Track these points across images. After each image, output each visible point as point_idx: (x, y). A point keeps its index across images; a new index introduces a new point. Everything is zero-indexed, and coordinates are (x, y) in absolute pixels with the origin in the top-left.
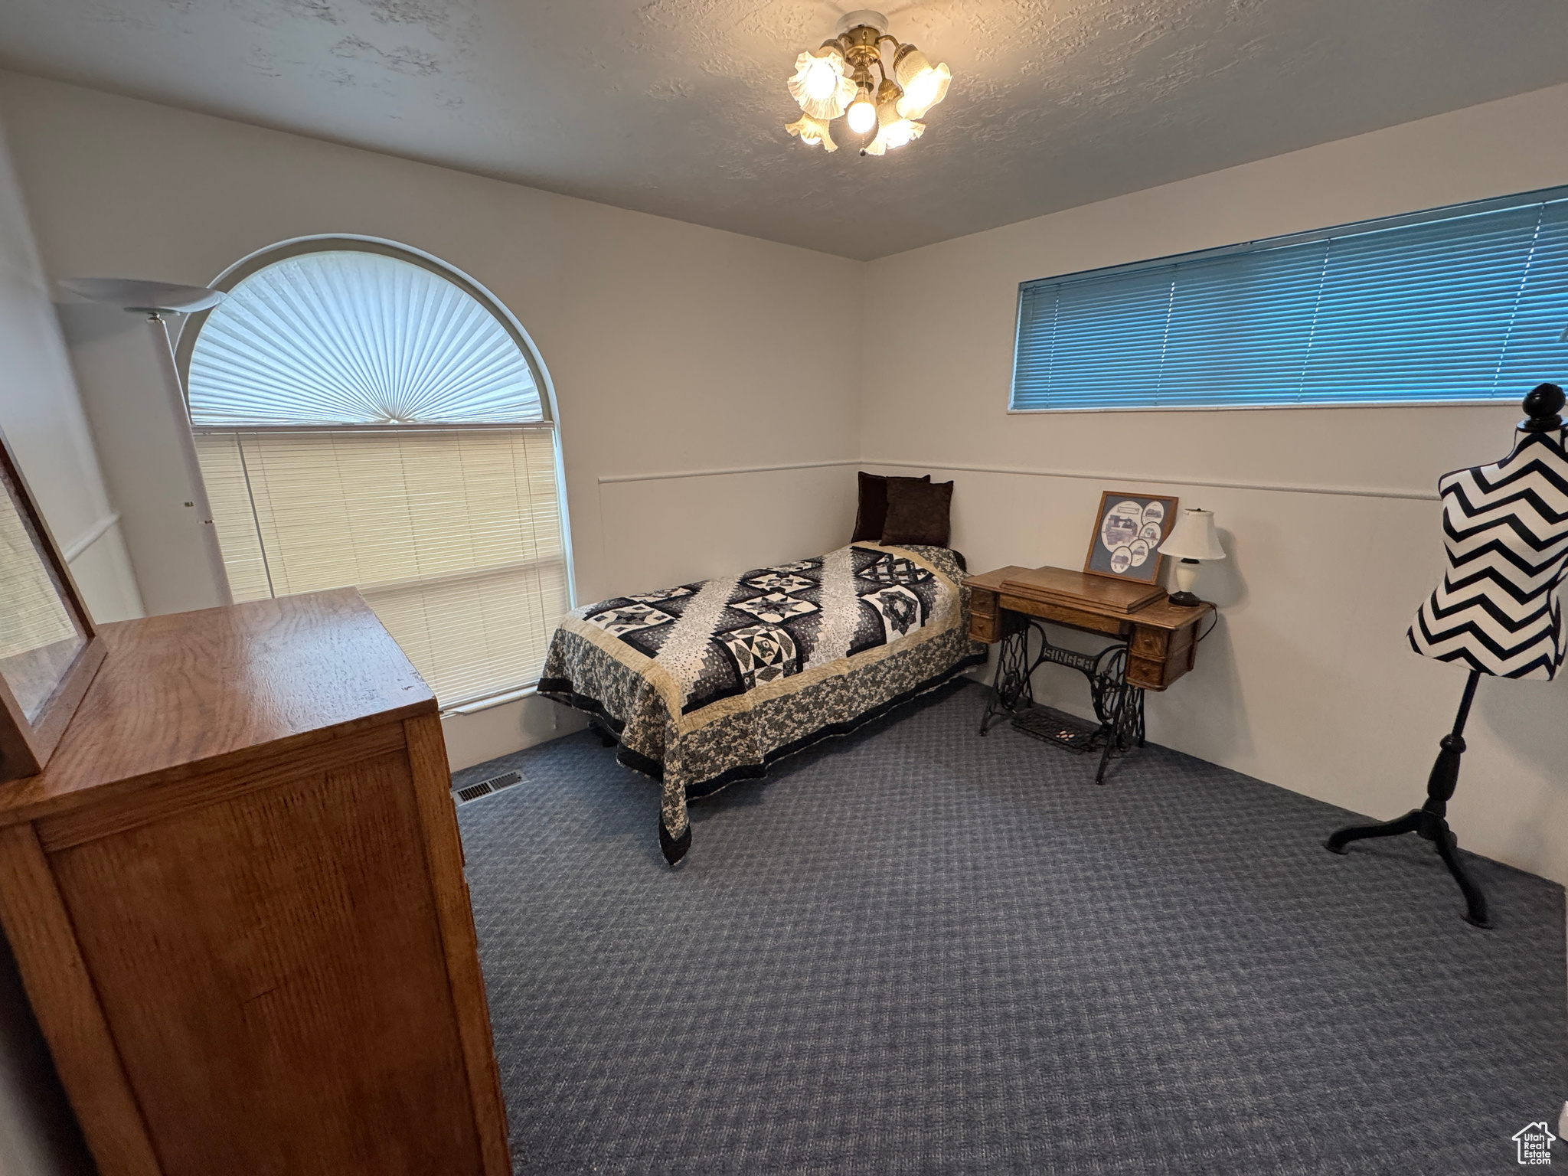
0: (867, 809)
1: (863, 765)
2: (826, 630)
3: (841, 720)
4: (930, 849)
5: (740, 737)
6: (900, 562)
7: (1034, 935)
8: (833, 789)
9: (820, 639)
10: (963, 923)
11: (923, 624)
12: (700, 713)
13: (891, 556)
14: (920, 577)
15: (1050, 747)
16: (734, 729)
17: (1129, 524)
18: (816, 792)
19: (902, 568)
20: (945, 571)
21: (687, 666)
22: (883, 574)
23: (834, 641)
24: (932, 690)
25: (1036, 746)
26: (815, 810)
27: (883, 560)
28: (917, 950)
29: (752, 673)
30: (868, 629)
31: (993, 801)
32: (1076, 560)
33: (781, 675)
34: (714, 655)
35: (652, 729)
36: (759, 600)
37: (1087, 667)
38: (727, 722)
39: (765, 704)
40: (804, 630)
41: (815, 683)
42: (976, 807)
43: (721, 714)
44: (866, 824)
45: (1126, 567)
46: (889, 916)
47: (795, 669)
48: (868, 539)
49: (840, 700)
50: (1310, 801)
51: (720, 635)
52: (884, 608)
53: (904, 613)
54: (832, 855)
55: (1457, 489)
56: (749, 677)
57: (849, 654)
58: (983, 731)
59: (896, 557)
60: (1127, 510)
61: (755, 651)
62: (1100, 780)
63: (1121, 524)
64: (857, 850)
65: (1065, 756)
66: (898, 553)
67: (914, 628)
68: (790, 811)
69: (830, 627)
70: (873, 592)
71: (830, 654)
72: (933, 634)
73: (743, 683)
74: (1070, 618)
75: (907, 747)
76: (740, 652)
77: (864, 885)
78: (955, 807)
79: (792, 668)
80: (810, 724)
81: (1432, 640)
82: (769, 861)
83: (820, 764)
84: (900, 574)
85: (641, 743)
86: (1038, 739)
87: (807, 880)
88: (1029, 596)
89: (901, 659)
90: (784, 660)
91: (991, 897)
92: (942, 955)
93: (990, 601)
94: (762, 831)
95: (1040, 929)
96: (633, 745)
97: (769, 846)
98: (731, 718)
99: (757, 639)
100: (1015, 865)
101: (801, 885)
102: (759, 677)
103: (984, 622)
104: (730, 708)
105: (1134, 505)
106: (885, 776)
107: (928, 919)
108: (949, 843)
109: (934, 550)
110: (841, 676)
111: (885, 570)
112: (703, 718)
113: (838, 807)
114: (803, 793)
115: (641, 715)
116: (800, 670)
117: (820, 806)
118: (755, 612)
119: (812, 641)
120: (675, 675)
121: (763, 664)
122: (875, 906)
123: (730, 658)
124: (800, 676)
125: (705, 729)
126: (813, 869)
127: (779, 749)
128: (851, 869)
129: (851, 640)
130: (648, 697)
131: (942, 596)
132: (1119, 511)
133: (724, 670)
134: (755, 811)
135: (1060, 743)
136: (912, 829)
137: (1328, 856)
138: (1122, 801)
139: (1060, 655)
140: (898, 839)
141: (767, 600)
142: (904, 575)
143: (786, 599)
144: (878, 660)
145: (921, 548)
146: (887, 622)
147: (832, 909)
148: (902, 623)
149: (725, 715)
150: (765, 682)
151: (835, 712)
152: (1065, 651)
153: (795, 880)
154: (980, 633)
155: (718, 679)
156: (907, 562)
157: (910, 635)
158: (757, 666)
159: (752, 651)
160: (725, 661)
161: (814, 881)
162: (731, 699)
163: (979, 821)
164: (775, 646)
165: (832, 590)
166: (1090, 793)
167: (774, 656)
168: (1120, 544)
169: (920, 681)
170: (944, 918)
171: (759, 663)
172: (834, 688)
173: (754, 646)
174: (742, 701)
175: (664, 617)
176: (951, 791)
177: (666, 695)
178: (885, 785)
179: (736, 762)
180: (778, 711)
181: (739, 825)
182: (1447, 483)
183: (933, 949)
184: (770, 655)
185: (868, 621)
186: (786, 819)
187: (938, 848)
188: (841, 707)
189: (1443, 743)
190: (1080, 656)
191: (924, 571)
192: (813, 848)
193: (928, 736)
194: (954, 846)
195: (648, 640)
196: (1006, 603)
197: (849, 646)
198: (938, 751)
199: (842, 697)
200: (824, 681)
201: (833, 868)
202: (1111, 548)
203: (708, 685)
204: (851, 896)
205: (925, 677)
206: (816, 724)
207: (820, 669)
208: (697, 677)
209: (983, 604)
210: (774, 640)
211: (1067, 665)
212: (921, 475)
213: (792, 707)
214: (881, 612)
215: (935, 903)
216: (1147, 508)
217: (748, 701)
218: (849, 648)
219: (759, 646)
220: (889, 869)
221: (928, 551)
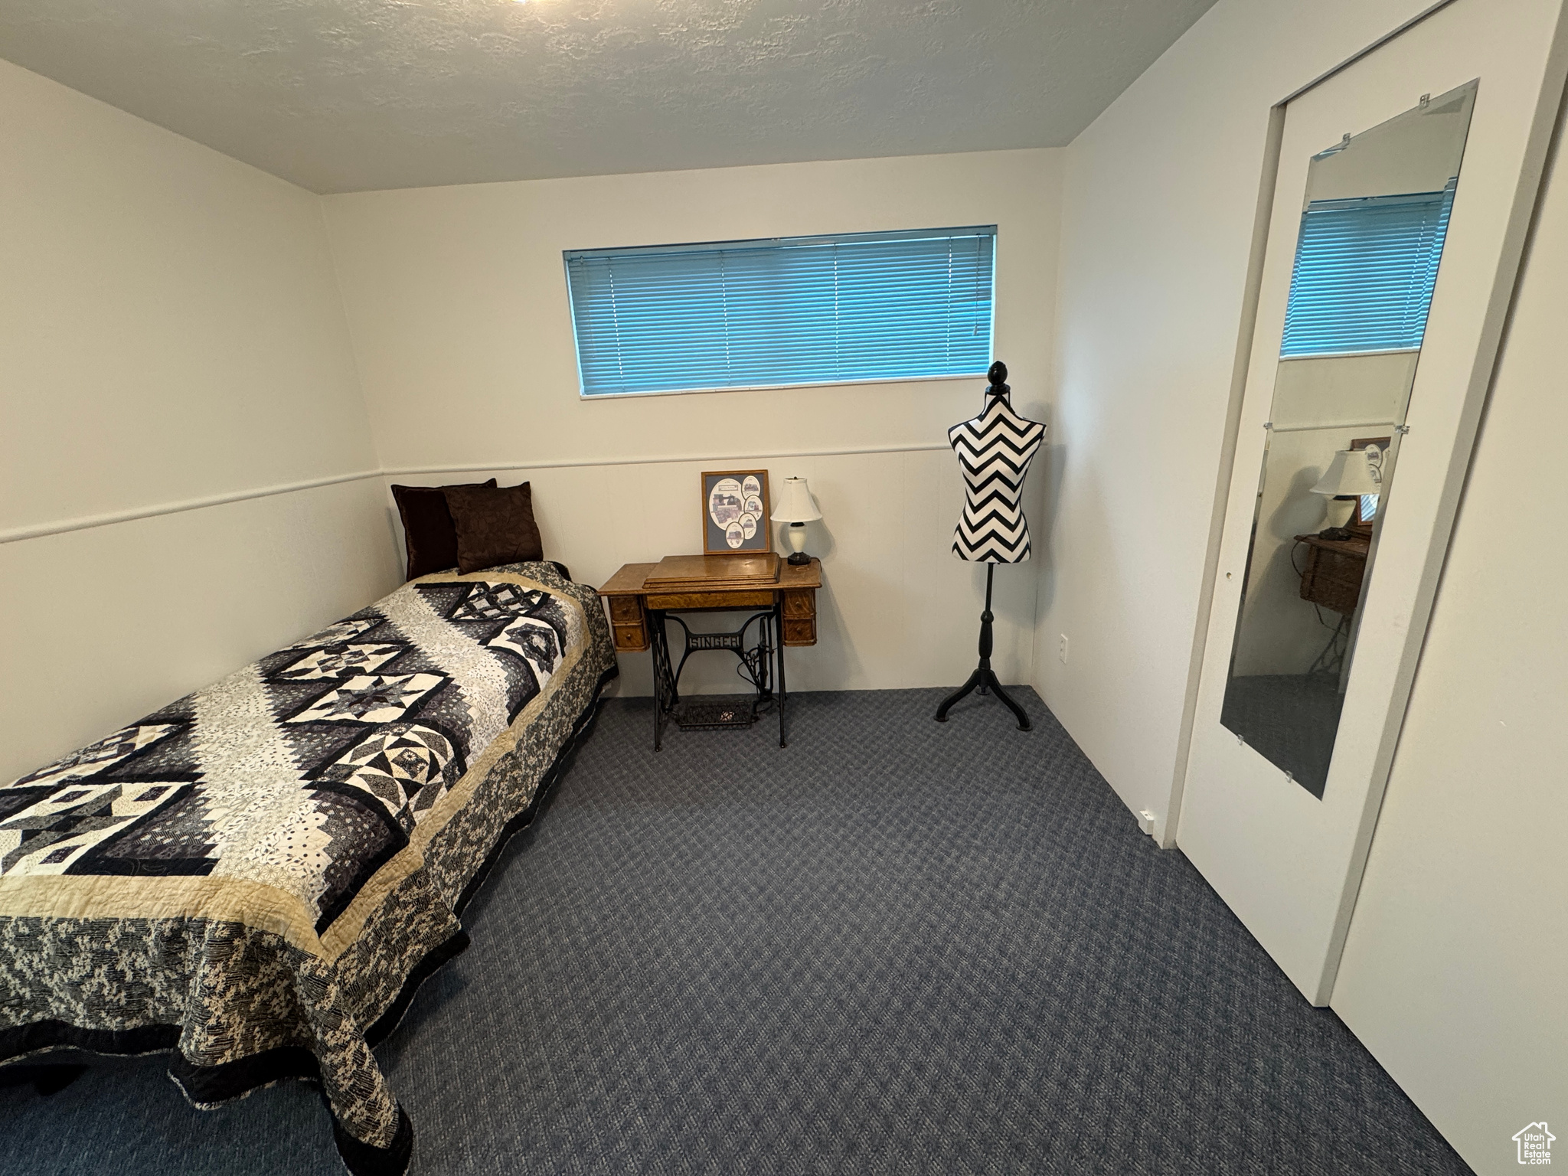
0: (610, 899)
1: (563, 849)
2: (475, 702)
3: (520, 809)
4: (708, 899)
5: (417, 912)
6: (500, 589)
7: (853, 917)
8: (551, 900)
9: (474, 718)
10: (797, 953)
11: (563, 655)
12: (348, 916)
13: (484, 585)
14: (536, 600)
15: (724, 733)
16: (405, 905)
17: (733, 501)
18: (532, 918)
19: (506, 595)
20: (558, 587)
21: (298, 853)
22: (486, 609)
23: (489, 713)
24: (585, 725)
25: (712, 737)
26: (548, 942)
27: (474, 592)
28: (785, 1019)
29: (407, 806)
30: (519, 681)
31: (720, 812)
32: (694, 545)
33: (443, 789)
34: (335, 810)
35: (257, 998)
36: (333, 696)
37: (734, 644)
38: (392, 902)
39: (433, 842)
40: (448, 713)
41: (483, 779)
42: (712, 826)
43: (380, 897)
44: (623, 917)
45: (741, 542)
46: (732, 1005)
47: (458, 773)
48: (436, 570)
49: (514, 785)
50: (906, 692)
51: (321, 774)
52: (524, 650)
53: (546, 648)
54: (616, 982)
55: (961, 438)
56: (405, 815)
57: (510, 721)
58: (658, 747)
59: (492, 585)
60: (726, 487)
61: (399, 772)
62: (783, 744)
63: (726, 501)
64: (638, 954)
65: (741, 735)
66: (493, 579)
67: (558, 661)
68: (518, 966)
69: (477, 696)
70: (496, 633)
71: (490, 731)
72: (575, 662)
73: (400, 830)
74: (725, 601)
75: (596, 802)
76: (377, 785)
77: (680, 991)
78: (694, 840)
79: (453, 773)
80: (490, 836)
81: (972, 548)
82: (542, 1053)
83: (507, 878)
84: (508, 603)
85: (244, 1038)
86: (708, 730)
87: (612, 1037)
88: (679, 590)
89: (555, 704)
90: (442, 767)
91: (796, 909)
92: (810, 1003)
93: (634, 607)
94: (499, 1022)
95: (854, 909)
96: (228, 1053)
97: (526, 1035)
98: (396, 892)
99: (392, 754)
100: (788, 864)
101: (610, 1051)
102: (415, 811)
103: (632, 631)
104: (392, 878)
105: (732, 482)
106: (598, 848)
107: (767, 976)
108: (719, 881)
109: (533, 566)
110: (509, 754)
111: (484, 603)
112: (352, 923)
113: (575, 918)
114: (516, 930)
115: (227, 988)
116: (464, 770)
117: (551, 932)
118: (349, 716)
119: (465, 724)
120: (283, 880)
121: (418, 786)
122: (709, 1006)
123: (366, 802)
124: (466, 778)
125: (363, 935)
126: (607, 1020)
127: (464, 892)
128: (652, 983)
129: (506, 703)
130: (232, 948)
131: (571, 615)
132: (720, 490)
133: (366, 826)
134: (465, 1001)
135: (727, 726)
136: (674, 890)
137: (943, 726)
138: (810, 753)
139: (706, 641)
140: (670, 911)
141: (348, 691)
142: (514, 603)
143: (379, 682)
144: (537, 715)
145: (517, 566)
146: (534, 664)
147: (670, 1048)
148: (546, 659)
149: (386, 894)
150: (426, 811)
151: (511, 803)
152: (710, 636)
153: (598, 1051)
154: (629, 644)
155: (360, 845)
156: (510, 587)
157: (556, 672)
158: (409, 796)
159: (396, 775)
160: (360, 811)
161: (620, 1032)
162: (389, 864)
163: (725, 839)
164: (423, 753)
165: (438, 647)
166: (785, 759)
167: (427, 768)
168: (730, 520)
169: (574, 721)
170: (779, 963)
171: (411, 788)
172: (503, 773)
173: (394, 766)
174: (408, 858)
175: (161, 790)
176: (677, 824)
177: (277, 923)
178: (607, 859)
179: (421, 951)
180: (451, 843)
181: (456, 1040)
182: (954, 435)
183: (797, 1004)
184: (422, 769)
185: (515, 671)
186: (520, 979)
187: (715, 894)
188: (517, 793)
189: (982, 618)
190: (726, 636)
191: (535, 592)
192: (587, 991)
193: (608, 778)
194: (726, 881)
195: (162, 847)
196: (654, 604)
197: (507, 711)
198: (630, 788)
199: (515, 779)
200: (493, 770)
201: (631, 998)
202: (723, 526)
203: (347, 863)
204: (677, 1015)
205: (578, 714)
206: (496, 831)
207: (485, 756)
208: (326, 861)
209: (625, 613)
210: (416, 745)
211: (716, 648)
212: (482, 479)
213: (467, 825)
214: (523, 654)
215: (758, 953)
216: (744, 484)
217: (414, 853)
218: (507, 714)
219: (402, 763)
220: (689, 951)
221: (528, 568)
